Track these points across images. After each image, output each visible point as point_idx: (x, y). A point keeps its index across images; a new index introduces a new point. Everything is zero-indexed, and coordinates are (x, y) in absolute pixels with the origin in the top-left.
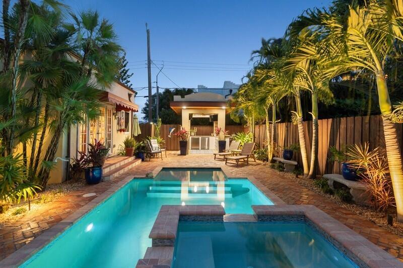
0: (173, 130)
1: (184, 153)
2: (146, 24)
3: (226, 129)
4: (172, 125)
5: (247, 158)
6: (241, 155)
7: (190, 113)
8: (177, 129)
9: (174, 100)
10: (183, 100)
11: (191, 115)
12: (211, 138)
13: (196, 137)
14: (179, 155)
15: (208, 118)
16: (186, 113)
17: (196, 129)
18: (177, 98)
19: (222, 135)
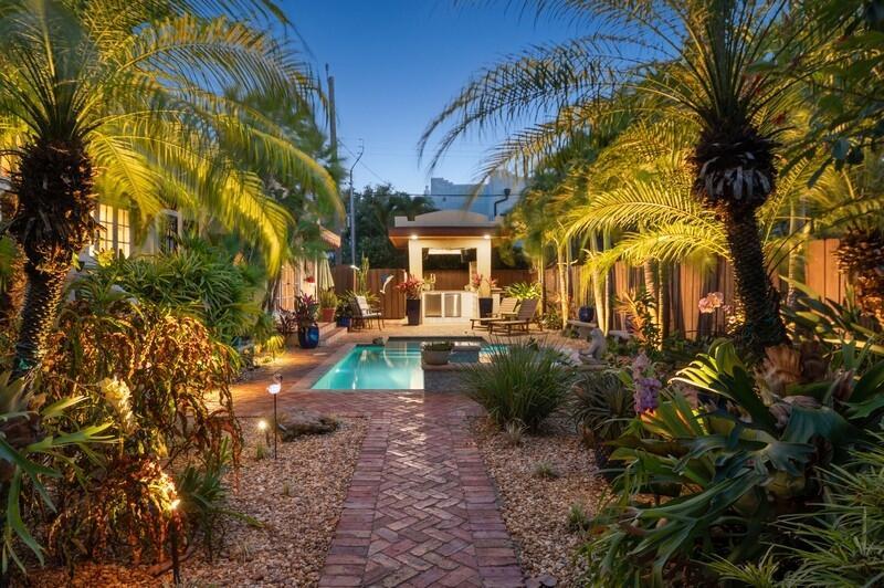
0: (389, 279)
1: (415, 321)
2: (327, 66)
3: (493, 277)
4: (387, 270)
5: (527, 323)
6: (517, 319)
7: (425, 247)
8: (398, 278)
9: (396, 225)
10: (411, 224)
11: (425, 251)
12: (463, 294)
13: (434, 293)
14: (405, 325)
15: (458, 256)
16: (416, 247)
17: (433, 278)
18: (400, 221)
19: (486, 288)
